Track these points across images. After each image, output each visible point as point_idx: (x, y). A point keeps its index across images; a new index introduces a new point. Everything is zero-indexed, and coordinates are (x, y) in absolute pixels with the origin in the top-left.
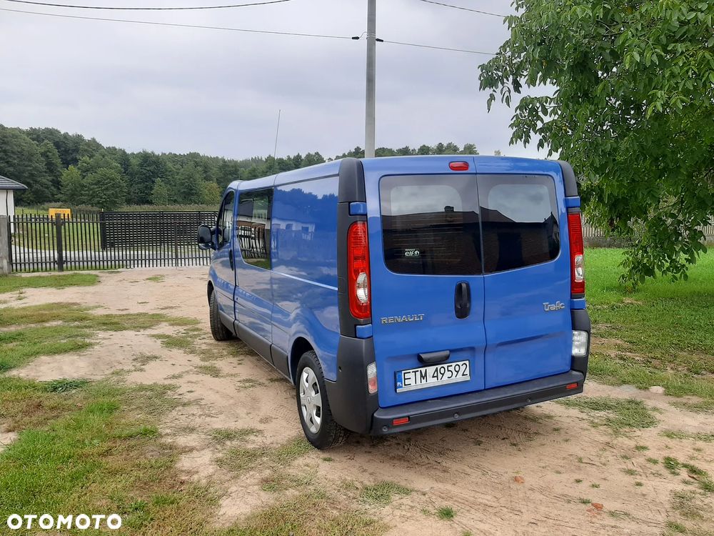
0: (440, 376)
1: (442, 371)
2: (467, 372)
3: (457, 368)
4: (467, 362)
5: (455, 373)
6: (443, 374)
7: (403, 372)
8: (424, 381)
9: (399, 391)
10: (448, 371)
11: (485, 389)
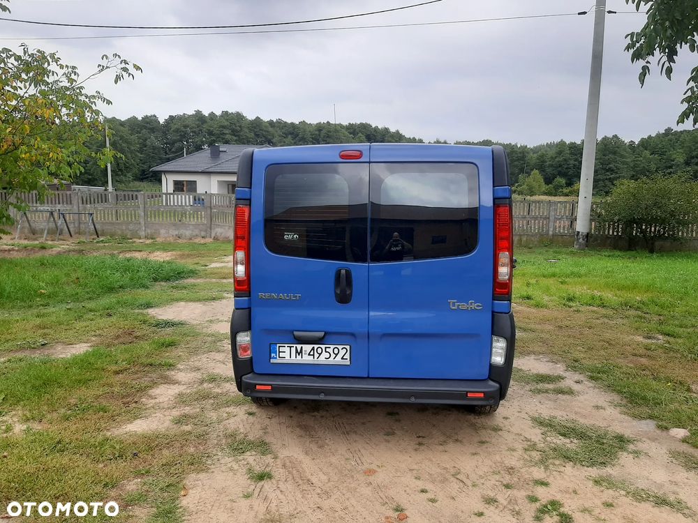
0: (316, 355)
1: (319, 351)
2: (347, 356)
3: (336, 351)
4: (348, 347)
5: (333, 356)
6: (320, 354)
7: (278, 345)
8: (299, 357)
9: (272, 361)
10: (326, 352)
11: (368, 377)
